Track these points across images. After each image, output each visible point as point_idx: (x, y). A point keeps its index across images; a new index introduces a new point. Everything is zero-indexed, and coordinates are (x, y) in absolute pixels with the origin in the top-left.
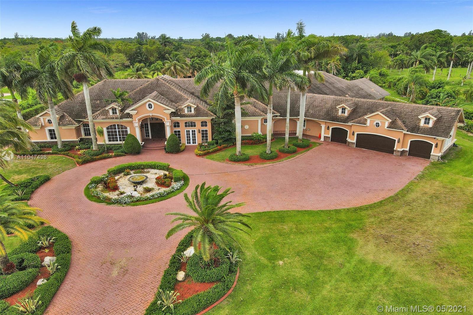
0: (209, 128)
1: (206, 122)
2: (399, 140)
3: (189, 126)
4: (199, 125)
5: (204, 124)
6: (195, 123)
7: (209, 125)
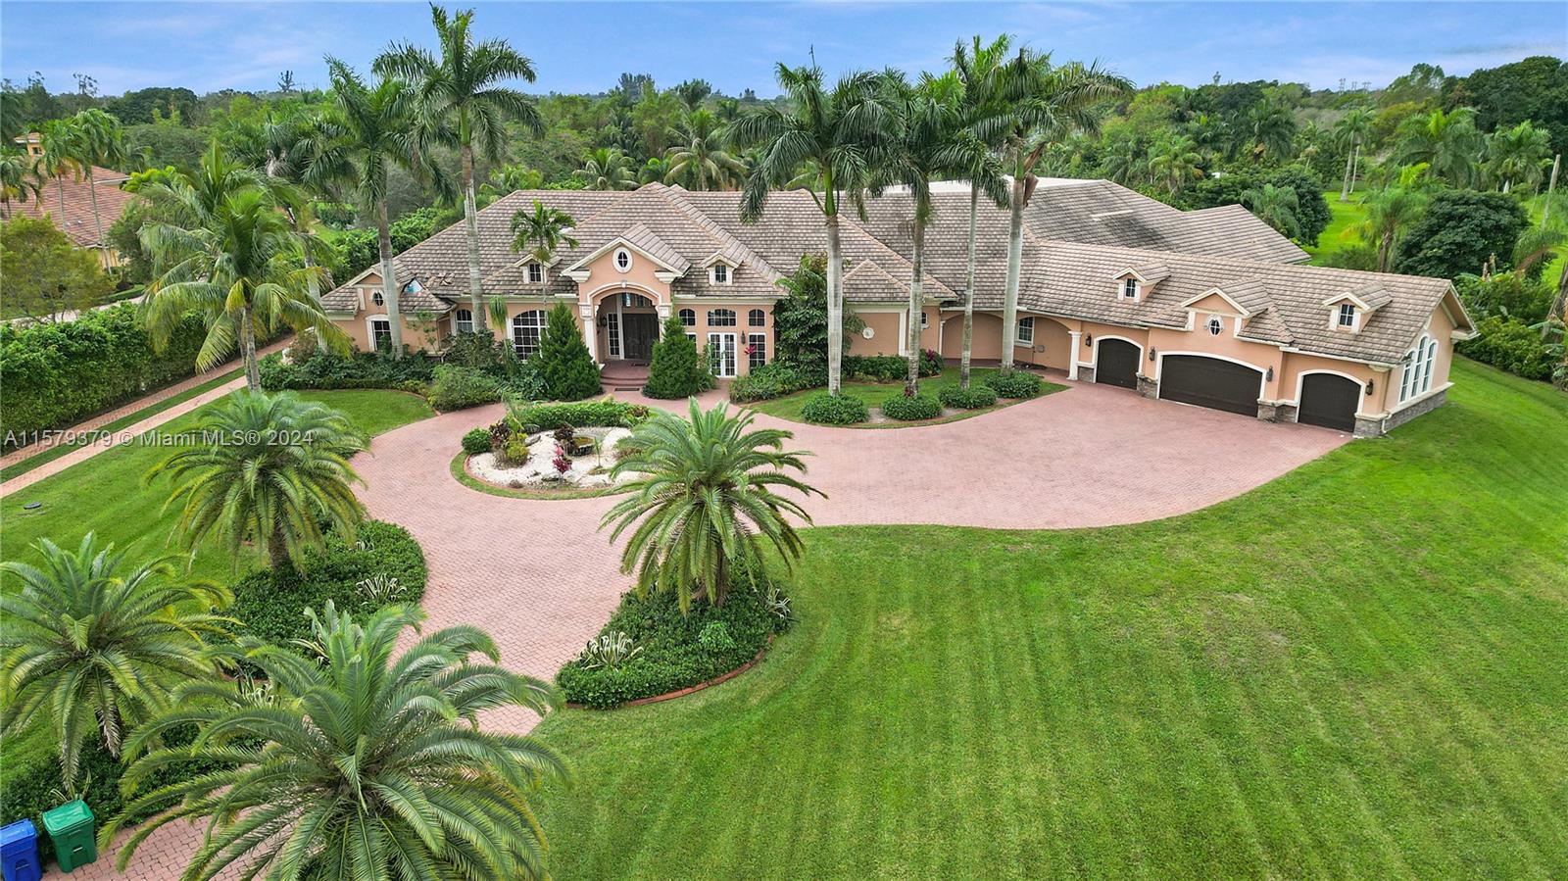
1: (761, 313)
2: (1271, 372)
3: (718, 323)
4: (743, 319)
5: (756, 318)
6: (733, 314)
7: (769, 320)
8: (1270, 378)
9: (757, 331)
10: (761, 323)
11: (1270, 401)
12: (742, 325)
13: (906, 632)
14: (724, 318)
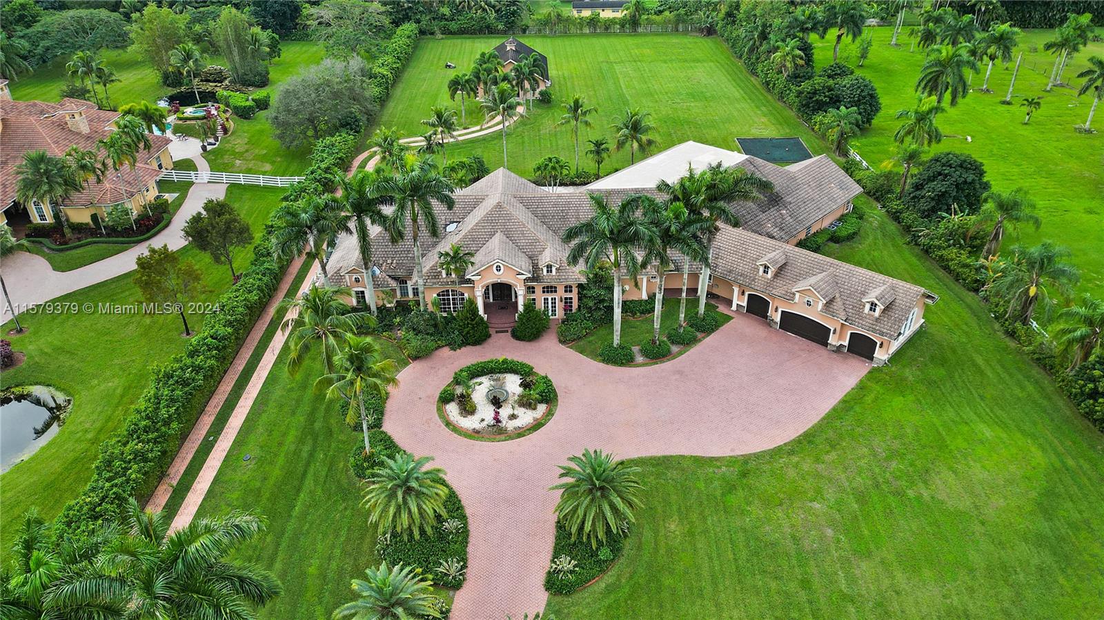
0: (574, 295)
1: (571, 287)
2: (835, 330)
3: (548, 292)
4: (561, 290)
5: (568, 289)
6: (556, 288)
7: (575, 290)
8: (834, 333)
9: (568, 295)
10: (571, 291)
11: (834, 343)
12: (561, 292)
13: (677, 533)
14: (550, 289)
